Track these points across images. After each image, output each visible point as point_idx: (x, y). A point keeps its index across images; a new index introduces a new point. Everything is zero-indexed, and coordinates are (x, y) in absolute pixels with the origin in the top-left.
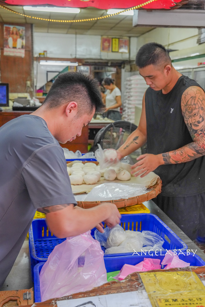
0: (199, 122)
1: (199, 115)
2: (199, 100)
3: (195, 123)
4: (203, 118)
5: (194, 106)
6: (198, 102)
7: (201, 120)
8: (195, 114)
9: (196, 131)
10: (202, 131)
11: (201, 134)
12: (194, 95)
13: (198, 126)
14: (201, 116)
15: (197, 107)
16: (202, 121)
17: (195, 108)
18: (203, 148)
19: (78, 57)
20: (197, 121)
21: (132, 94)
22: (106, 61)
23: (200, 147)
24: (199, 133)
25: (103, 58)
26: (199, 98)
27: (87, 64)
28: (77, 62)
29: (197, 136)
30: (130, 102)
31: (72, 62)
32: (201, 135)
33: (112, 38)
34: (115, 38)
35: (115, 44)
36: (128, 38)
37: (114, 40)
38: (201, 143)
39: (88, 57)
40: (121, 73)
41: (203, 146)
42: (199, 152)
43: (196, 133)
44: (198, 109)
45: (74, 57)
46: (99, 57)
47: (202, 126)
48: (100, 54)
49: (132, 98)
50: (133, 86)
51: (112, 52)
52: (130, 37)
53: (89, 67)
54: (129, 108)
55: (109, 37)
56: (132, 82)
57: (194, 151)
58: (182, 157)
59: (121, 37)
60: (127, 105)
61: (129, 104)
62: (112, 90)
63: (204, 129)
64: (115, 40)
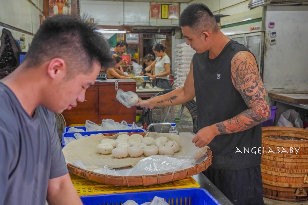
0: (253, 88)
1: (252, 80)
2: (250, 65)
3: (249, 89)
4: (256, 83)
5: (246, 71)
6: (249, 67)
7: (254, 85)
8: (248, 80)
9: (251, 97)
10: (257, 96)
11: (256, 99)
12: (244, 60)
13: (252, 91)
14: (254, 81)
15: (249, 72)
16: (256, 86)
17: (247, 73)
18: (260, 114)
19: (126, 24)
20: (250, 86)
21: (183, 61)
22: (156, 28)
23: (257, 114)
24: (254, 99)
25: (152, 25)
26: (250, 63)
27: (136, 31)
28: (125, 30)
29: (252, 102)
30: (181, 70)
31: (119, 30)
32: (256, 101)
33: (162, 5)
34: (165, 4)
35: (165, 10)
36: (178, 4)
37: (163, 6)
38: (258, 110)
39: (136, 24)
40: (171, 40)
41: (260, 113)
42: (257, 119)
43: (251, 99)
44: (250, 74)
45: (122, 24)
46: (148, 24)
47: (257, 91)
48: (149, 20)
49: (183, 66)
50: (183, 53)
51: (162, 18)
52: (180, 3)
53: (138, 34)
54: (180, 76)
55: (158, 3)
56: (183, 49)
57: (251, 119)
58: (239, 127)
59: (171, 3)
60: (178, 73)
61: (180, 72)
62: (162, 57)
63: (259, 94)
64: (165, 7)
